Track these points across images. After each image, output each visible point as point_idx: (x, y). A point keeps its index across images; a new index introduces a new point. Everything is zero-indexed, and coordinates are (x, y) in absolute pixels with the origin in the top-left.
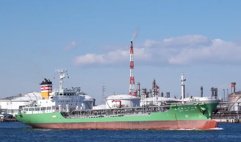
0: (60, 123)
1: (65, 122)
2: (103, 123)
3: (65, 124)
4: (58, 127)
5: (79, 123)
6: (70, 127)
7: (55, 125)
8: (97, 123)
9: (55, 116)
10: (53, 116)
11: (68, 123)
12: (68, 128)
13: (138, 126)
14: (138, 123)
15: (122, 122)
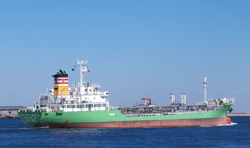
0: (119, 122)
1: (126, 120)
2: (167, 121)
3: (126, 122)
4: (117, 126)
5: (142, 121)
6: (132, 126)
7: (112, 124)
8: (161, 121)
9: (114, 114)
10: (110, 114)
11: (129, 122)
12: (129, 127)
13: (200, 123)
14: (200, 120)
15: (186, 119)
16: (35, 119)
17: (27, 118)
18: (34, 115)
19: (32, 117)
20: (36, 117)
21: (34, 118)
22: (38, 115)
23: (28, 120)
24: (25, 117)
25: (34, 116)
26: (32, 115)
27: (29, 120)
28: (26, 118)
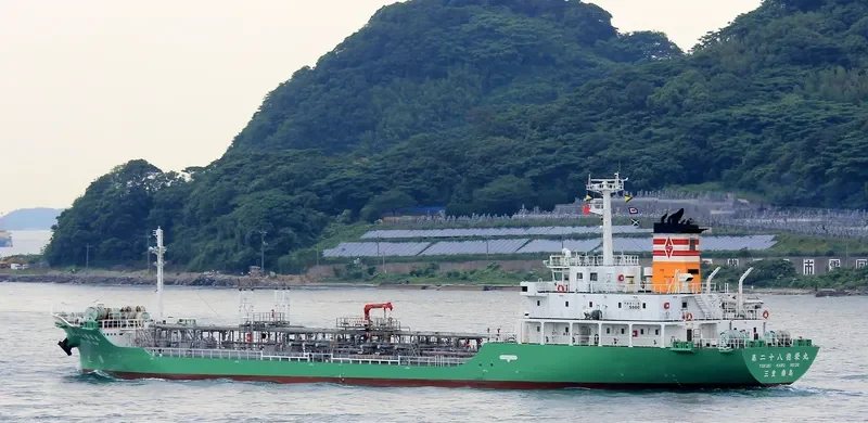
16: (793, 368)
17: (769, 366)
18: (793, 356)
19: (785, 361)
20: (798, 361)
21: (792, 365)
22: (805, 357)
23: (770, 374)
24: (763, 362)
25: (793, 361)
26: (784, 358)
27: (774, 372)
28: (763, 366)
